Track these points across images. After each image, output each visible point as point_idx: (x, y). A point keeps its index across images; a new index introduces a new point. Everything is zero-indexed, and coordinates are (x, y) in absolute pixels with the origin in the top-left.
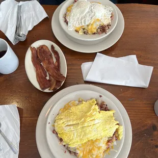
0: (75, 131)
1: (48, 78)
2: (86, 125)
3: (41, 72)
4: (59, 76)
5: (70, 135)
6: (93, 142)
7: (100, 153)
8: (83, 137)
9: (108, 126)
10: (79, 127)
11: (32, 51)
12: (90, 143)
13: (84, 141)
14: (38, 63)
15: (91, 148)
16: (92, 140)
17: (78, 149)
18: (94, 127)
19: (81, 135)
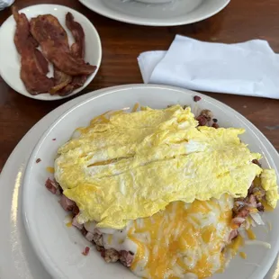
0: (122, 176)
1: (50, 75)
2: (158, 154)
3: (34, 64)
4: (79, 66)
5: (105, 189)
6: (186, 213)
7: (211, 254)
8: (149, 193)
9: (230, 163)
10: (136, 164)
11: (18, 21)
12: (173, 216)
13: (155, 209)
14: (29, 47)
15: (177, 232)
16: (181, 203)
17: (130, 236)
18: (185, 161)
19: (141, 187)
